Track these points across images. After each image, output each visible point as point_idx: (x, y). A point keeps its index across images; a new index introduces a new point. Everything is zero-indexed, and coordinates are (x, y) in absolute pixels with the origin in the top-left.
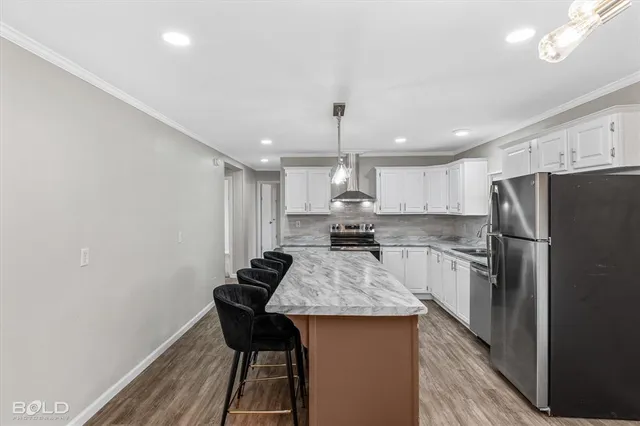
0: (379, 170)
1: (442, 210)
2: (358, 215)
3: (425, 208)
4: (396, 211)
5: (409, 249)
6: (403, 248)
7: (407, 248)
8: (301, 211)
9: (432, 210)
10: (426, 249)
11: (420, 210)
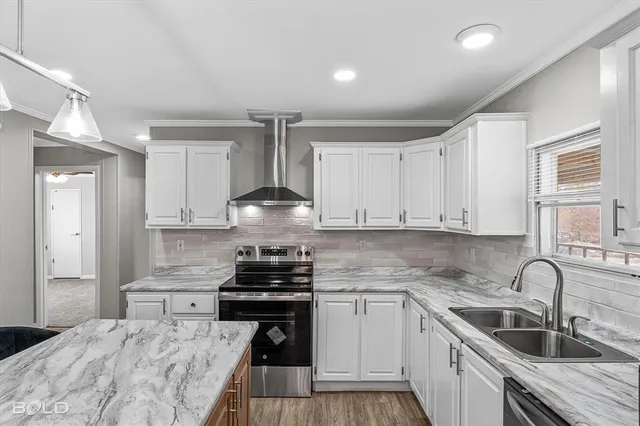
0: (319, 148)
1: (432, 223)
2: (286, 230)
3: (402, 218)
4: (349, 223)
5: (368, 297)
6: (357, 297)
7: (365, 296)
8: (175, 222)
9: (412, 223)
10: (400, 298)
11: (394, 223)
